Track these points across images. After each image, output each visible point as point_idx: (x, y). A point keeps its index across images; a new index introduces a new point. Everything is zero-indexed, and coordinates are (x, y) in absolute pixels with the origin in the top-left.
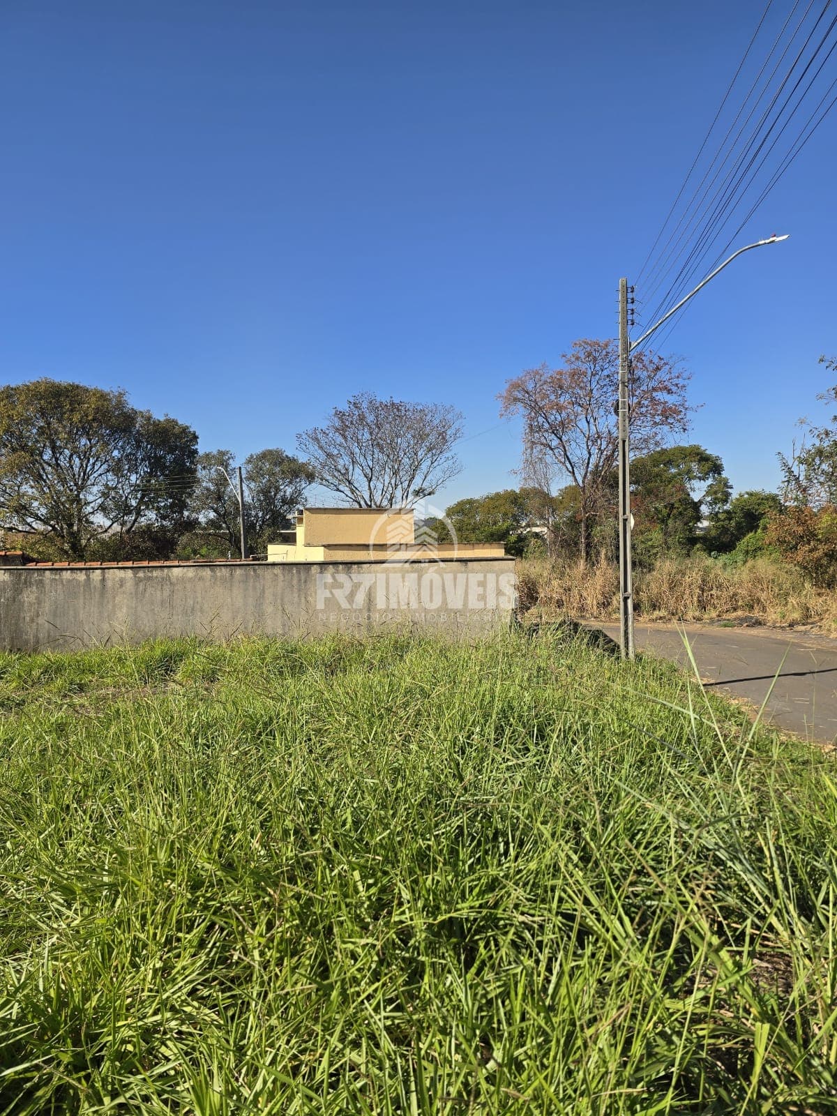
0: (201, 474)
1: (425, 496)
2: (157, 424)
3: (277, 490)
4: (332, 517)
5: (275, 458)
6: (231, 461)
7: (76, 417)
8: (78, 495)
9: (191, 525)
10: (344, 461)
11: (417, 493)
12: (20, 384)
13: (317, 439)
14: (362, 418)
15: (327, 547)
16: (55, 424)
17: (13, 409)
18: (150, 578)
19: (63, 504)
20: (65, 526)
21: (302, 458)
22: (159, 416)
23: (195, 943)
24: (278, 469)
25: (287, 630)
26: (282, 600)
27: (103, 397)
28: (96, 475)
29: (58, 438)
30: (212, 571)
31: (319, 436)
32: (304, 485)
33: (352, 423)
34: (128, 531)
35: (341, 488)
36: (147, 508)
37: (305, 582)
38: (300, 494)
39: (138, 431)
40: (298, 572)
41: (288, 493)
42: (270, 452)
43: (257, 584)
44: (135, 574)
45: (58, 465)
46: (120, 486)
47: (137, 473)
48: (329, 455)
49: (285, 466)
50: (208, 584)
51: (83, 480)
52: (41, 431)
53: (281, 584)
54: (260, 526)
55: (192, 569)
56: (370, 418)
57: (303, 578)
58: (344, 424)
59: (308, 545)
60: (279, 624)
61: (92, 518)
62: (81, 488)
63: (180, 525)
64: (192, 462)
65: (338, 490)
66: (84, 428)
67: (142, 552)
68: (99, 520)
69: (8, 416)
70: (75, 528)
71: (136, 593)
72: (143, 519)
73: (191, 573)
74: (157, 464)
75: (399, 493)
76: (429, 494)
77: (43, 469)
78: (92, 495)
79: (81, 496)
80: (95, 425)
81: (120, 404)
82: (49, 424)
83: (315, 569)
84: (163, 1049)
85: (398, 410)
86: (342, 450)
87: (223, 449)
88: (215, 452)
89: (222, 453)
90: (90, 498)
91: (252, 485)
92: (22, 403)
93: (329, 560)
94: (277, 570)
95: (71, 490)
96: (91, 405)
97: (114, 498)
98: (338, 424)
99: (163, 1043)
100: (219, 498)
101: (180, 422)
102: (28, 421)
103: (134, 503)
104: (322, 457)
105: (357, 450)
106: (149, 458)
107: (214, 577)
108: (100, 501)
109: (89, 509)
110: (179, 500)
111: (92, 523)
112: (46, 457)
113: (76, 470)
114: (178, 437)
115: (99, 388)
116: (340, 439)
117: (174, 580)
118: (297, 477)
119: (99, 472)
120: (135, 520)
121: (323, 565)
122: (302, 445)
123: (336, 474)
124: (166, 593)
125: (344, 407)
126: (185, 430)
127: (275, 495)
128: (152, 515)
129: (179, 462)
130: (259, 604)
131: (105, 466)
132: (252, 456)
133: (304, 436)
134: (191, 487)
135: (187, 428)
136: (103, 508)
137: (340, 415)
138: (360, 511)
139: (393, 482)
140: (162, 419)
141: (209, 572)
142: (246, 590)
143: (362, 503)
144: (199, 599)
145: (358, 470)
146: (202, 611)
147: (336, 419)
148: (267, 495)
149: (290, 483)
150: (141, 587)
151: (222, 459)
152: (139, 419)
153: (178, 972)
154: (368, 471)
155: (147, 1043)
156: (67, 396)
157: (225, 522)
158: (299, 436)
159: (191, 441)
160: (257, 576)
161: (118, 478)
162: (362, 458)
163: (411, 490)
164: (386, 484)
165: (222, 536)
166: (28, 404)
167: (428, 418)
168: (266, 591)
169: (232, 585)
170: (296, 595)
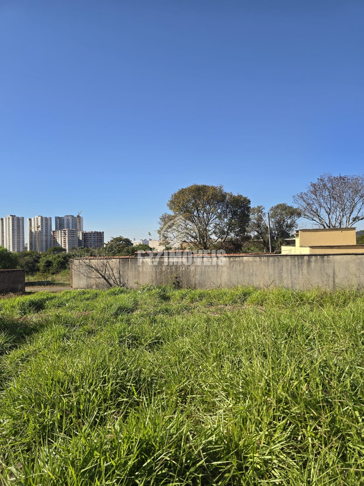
0: (251, 216)
1: (359, 220)
2: (234, 197)
3: (284, 221)
4: (313, 233)
5: (283, 207)
6: (263, 210)
7: (205, 198)
8: (206, 228)
9: (249, 238)
10: (315, 206)
11: (354, 220)
12: (186, 187)
13: (302, 197)
14: (325, 185)
15: (312, 247)
16: (198, 202)
17: (184, 197)
18: (235, 261)
19: (201, 231)
20: (202, 240)
21: (295, 206)
22: (235, 194)
23: (282, 428)
24: (284, 212)
25: (293, 285)
26: (291, 271)
27: (214, 189)
28: (212, 220)
29: (199, 207)
30: (260, 258)
31: (303, 196)
32: (296, 219)
33: (319, 188)
34: (224, 241)
35: (315, 219)
36: (231, 232)
37: (301, 263)
38: (294, 223)
39: (227, 201)
40: (298, 259)
41: (289, 223)
42: (281, 205)
43: (280, 264)
44: (229, 259)
45: (199, 217)
46: (221, 223)
47: (227, 218)
48: (308, 204)
49: (287, 211)
50: (258, 263)
51: (208, 222)
52: (193, 204)
53: (290, 264)
54: (277, 238)
55: (251, 257)
56: (329, 185)
57: (300, 262)
58: (316, 189)
59: (301, 246)
60: (290, 282)
61: (211, 237)
62: (207, 225)
63: (244, 238)
64: (248, 212)
65: (313, 220)
66: (208, 202)
67: (230, 250)
68: (213, 237)
69: (183, 200)
70: (205, 241)
71: (230, 267)
72: (229, 236)
73: (251, 259)
74: (234, 214)
75: (344, 220)
76: (362, 219)
77: (194, 219)
78: (211, 228)
79: (207, 228)
80: (212, 200)
81: (221, 191)
82: (196, 201)
83: (306, 258)
84: (273, 472)
85: (344, 180)
86: (315, 201)
87: (259, 205)
88: (256, 207)
89: (259, 207)
90: (210, 229)
91: (273, 220)
92: (187, 194)
93: (312, 253)
94: (288, 258)
95: (204, 226)
96: (210, 193)
97: (219, 228)
98: (312, 189)
99: (273, 469)
100: (259, 226)
101: (243, 196)
102: (188, 201)
103: (226, 230)
104: (305, 205)
105: (322, 201)
106: (231, 212)
107: (261, 261)
108: (213, 230)
109: (210, 233)
110: (243, 228)
111: (211, 239)
112: (195, 214)
113: (205, 218)
114: (242, 202)
115: (213, 186)
116: (314, 196)
117: (244, 262)
118: (293, 215)
119: (213, 218)
120: (226, 237)
121: (310, 256)
122: (295, 201)
123: (312, 212)
124: (242, 267)
125: (315, 181)
126: (245, 199)
127: (283, 224)
128: (232, 235)
129: (243, 213)
130: (280, 273)
131: (215, 216)
132: (272, 207)
133: (296, 197)
134: (248, 223)
135: (246, 198)
136: (215, 232)
137: (314, 185)
138: (324, 230)
139: (341, 214)
140: (236, 195)
141: (259, 259)
142: (275, 266)
143: (325, 225)
144: (255, 270)
145: (323, 210)
146: (256, 275)
147: (312, 187)
148: (279, 224)
149: (290, 218)
150: (232, 264)
151: (259, 210)
152: (228, 196)
153: (276, 439)
154: (328, 210)
155: (266, 467)
156: (202, 190)
157: (261, 236)
158: (294, 197)
159: (248, 203)
160: (279, 260)
161: (220, 220)
162: (325, 204)
163: (352, 217)
164: (338, 215)
165: (261, 242)
166: (189, 194)
167: (360, 181)
168: (283, 267)
169: (268, 264)
170: (297, 269)
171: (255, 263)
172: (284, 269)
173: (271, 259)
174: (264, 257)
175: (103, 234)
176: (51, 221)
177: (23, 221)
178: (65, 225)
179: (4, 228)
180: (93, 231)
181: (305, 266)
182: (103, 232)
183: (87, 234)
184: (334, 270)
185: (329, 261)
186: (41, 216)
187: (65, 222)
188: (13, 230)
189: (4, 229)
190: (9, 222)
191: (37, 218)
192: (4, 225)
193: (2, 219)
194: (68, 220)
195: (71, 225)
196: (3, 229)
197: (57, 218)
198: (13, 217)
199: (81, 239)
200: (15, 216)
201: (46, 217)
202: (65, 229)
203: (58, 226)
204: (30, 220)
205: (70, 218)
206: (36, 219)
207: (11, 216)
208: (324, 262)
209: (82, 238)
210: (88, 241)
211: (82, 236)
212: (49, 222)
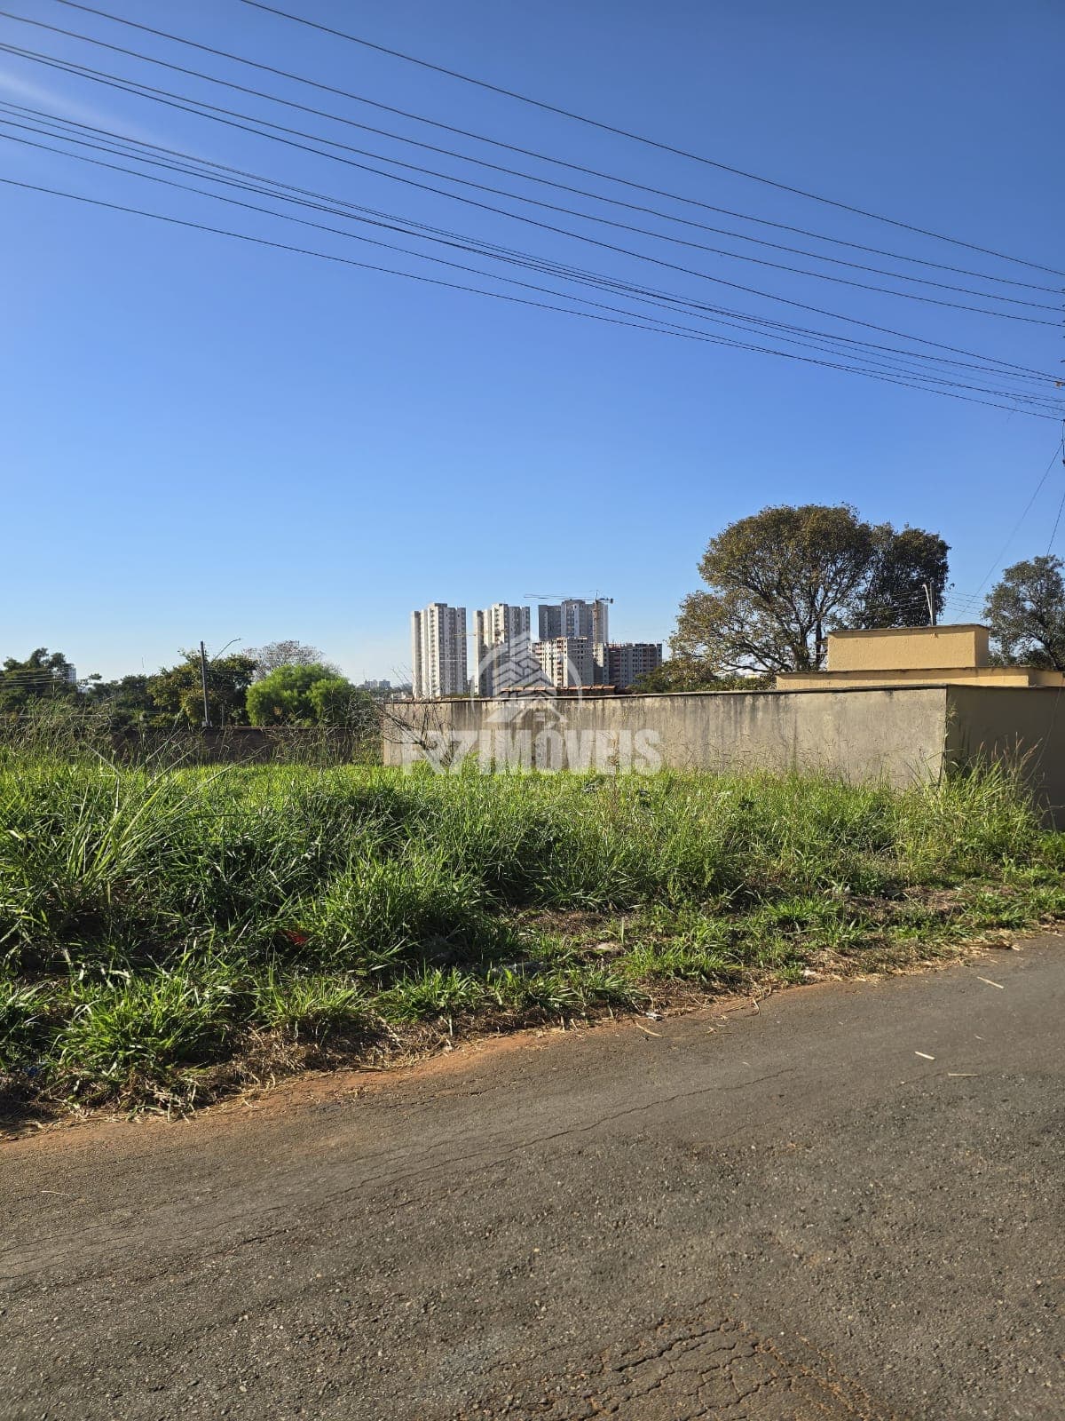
43: (704, 715)
57: (738, 710)
130: (705, 736)
142: (695, 720)
160: (703, 706)
168: (710, 722)
169: (685, 715)
170: (733, 728)
171: (664, 713)
172: (712, 727)
173: (690, 702)
174: (679, 698)
175: (660, 651)
176: (528, 618)
177: (464, 619)
178: (564, 629)
179: (423, 636)
180: (634, 643)
181: (746, 717)
182: (660, 645)
183: (617, 650)
184: (796, 728)
185: (787, 709)
186: (506, 606)
187: (564, 619)
188: (441, 640)
189: (423, 640)
190: (432, 621)
191: (496, 610)
192: (423, 630)
193: (418, 615)
194: (570, 614)
195: (577, 626)
196: (420, 638)
197: (542, 609)
198: (441, 606)
199: (601, 663)
200: (446, 605)
201: (515, 608)
202: (562, 639)
203: (546, 629)
204: (480, 614)
205: (575, 608)
206: (493, 613)
207: (436, 605)
208: (778, 710)
209: (605, 660)
210: (618, 670)
211: (605, 655)
212: (523, 619)
